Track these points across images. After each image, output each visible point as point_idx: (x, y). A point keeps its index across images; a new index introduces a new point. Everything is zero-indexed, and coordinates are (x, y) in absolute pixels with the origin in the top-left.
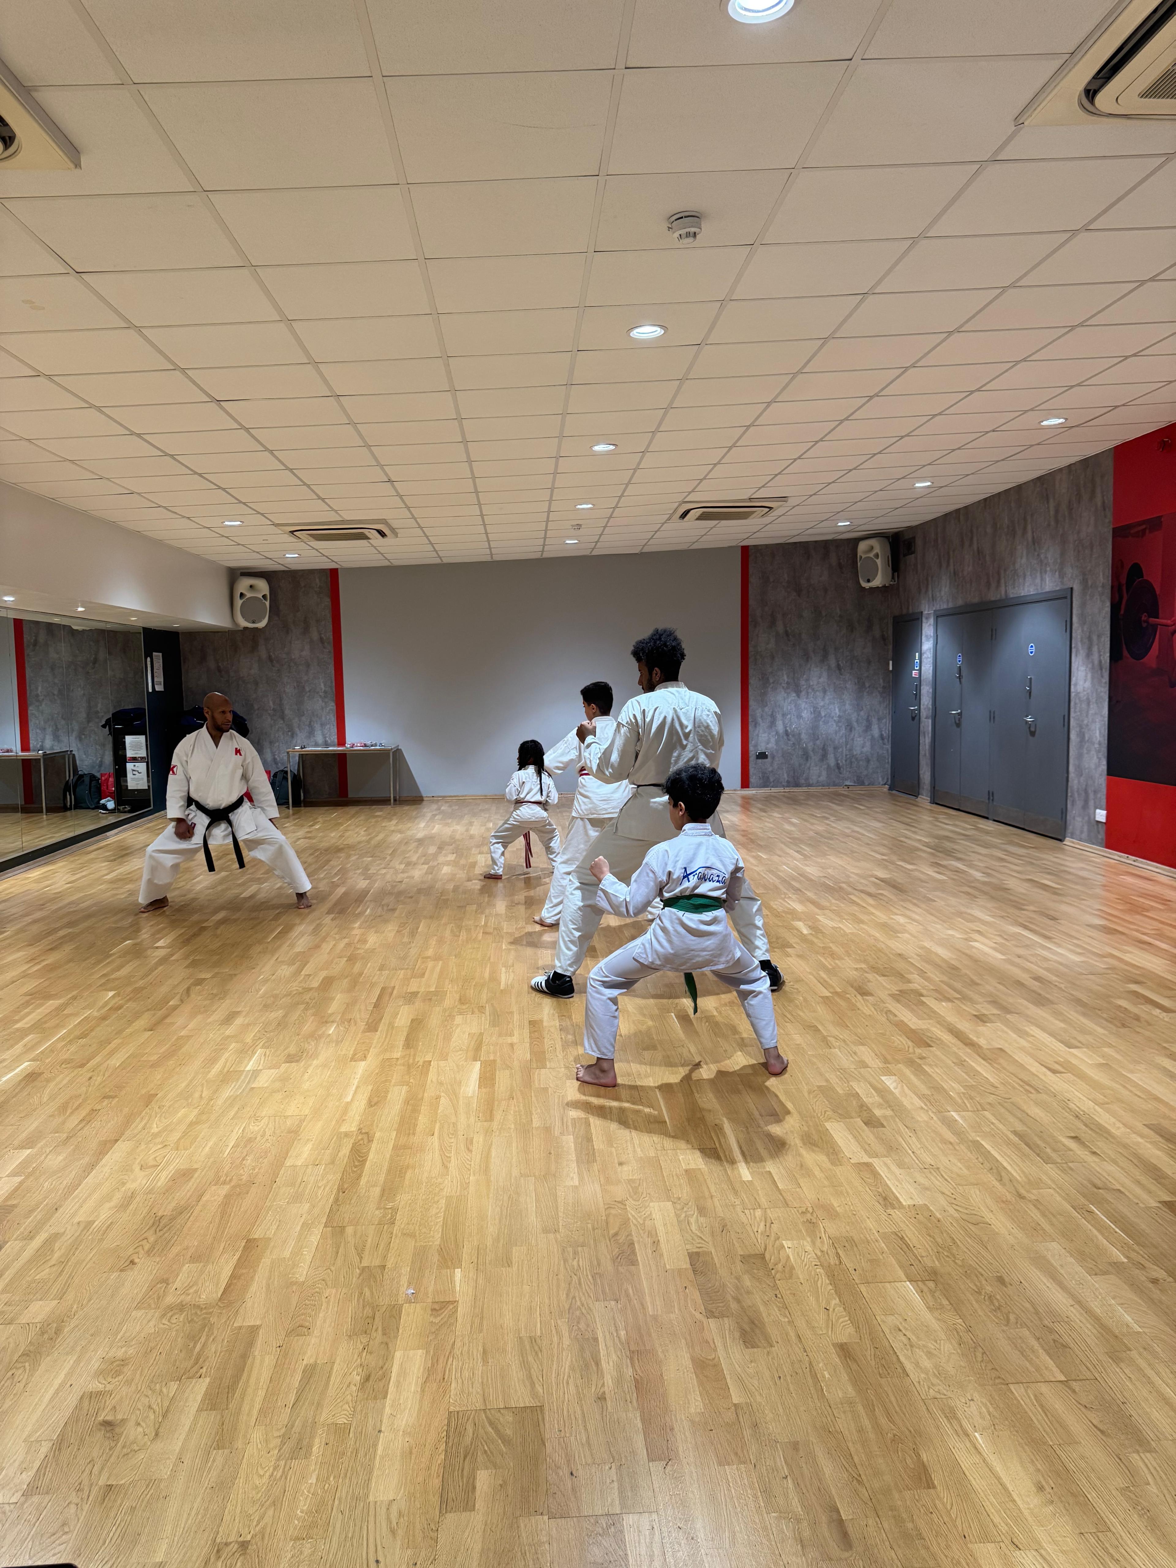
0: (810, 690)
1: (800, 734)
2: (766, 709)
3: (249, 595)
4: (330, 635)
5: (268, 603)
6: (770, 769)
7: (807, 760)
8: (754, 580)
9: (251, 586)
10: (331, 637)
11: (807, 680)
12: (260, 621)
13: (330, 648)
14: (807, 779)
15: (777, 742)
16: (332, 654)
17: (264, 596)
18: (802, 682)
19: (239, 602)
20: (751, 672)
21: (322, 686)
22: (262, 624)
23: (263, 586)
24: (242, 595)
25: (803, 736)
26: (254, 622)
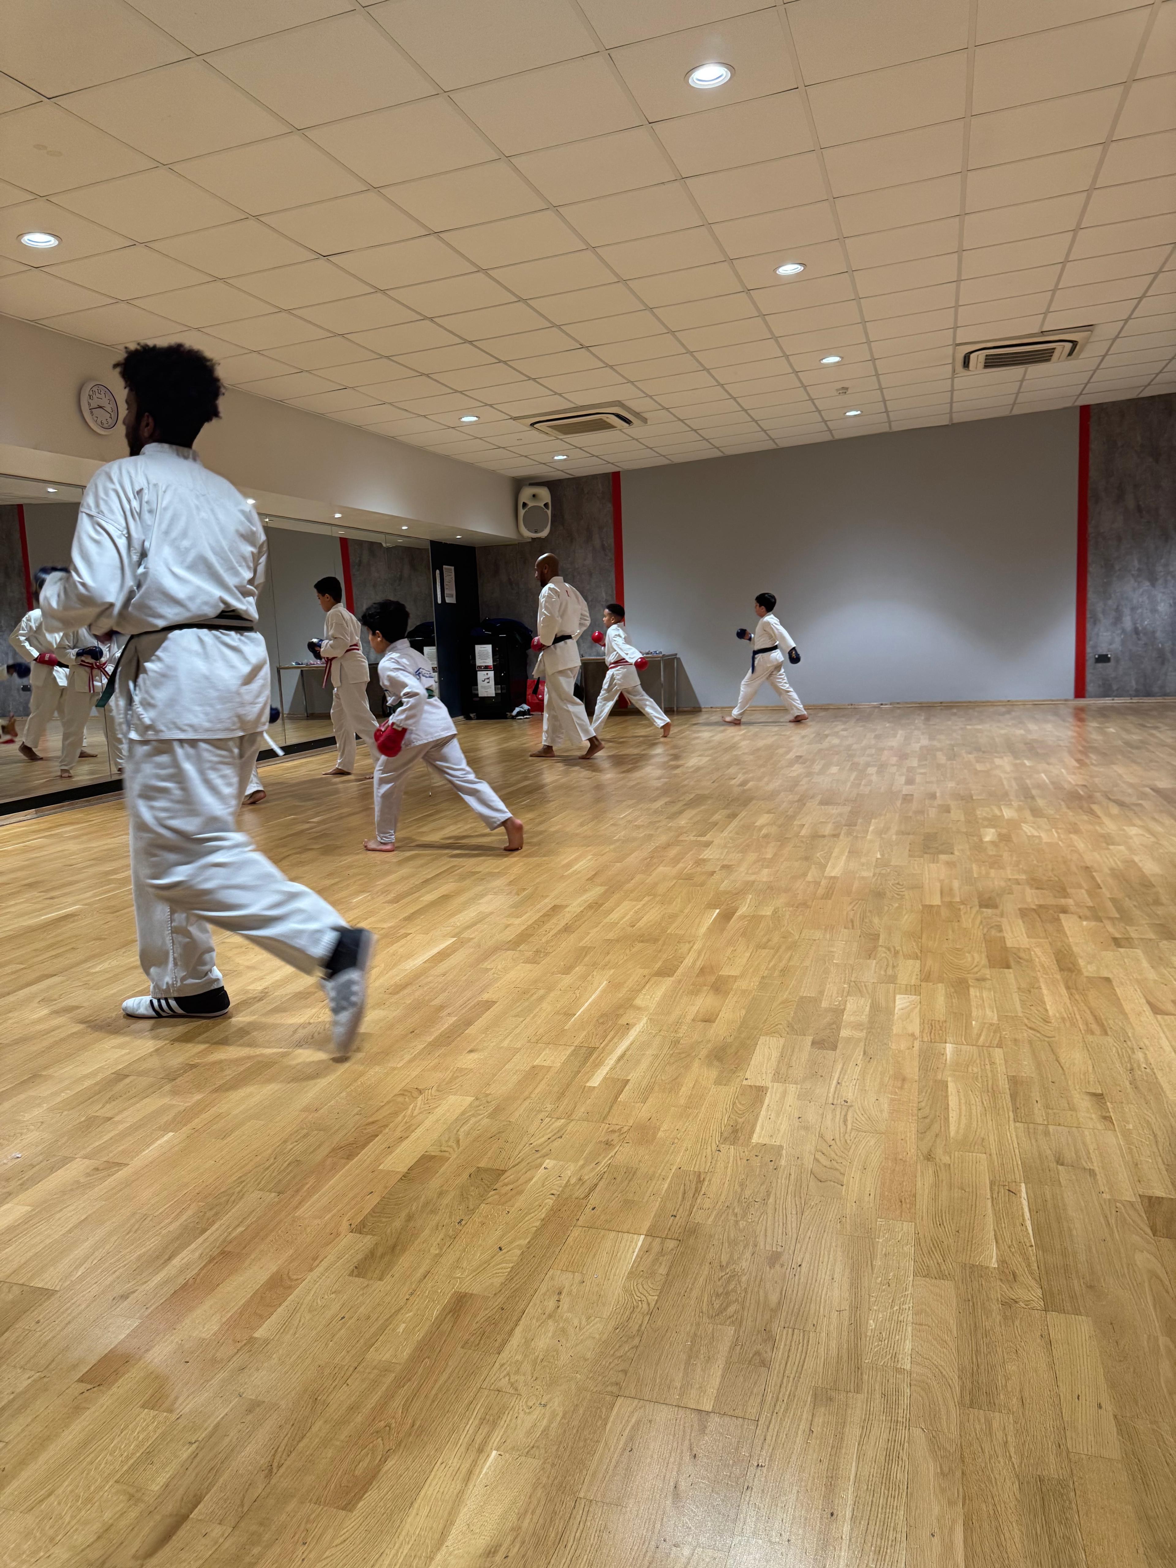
0: (1169, 578)
1: (1154, 632)
2: (1110, 602)
3: (531, 504)
4: (611, 541)
5: (549, 512)
6: (1113, 675)
7: (1163, 663)
8: (1096, 446)
9: (534, 496)
10: (613, 544)
11: (1166, 565)
12: (542, 531)
13: (611, 555)
14: (1162, 687)
15: (1123, 642)
16: (613, 562)
17: (546, 505)
18: (1159, 568)
19: (522, 512)
20: (1090, 558)
21: (604, 594)
22: (544, 534)
23: (545, 495)
24: (525, 505)
25: (1159, 634)
26: (536, 532)
